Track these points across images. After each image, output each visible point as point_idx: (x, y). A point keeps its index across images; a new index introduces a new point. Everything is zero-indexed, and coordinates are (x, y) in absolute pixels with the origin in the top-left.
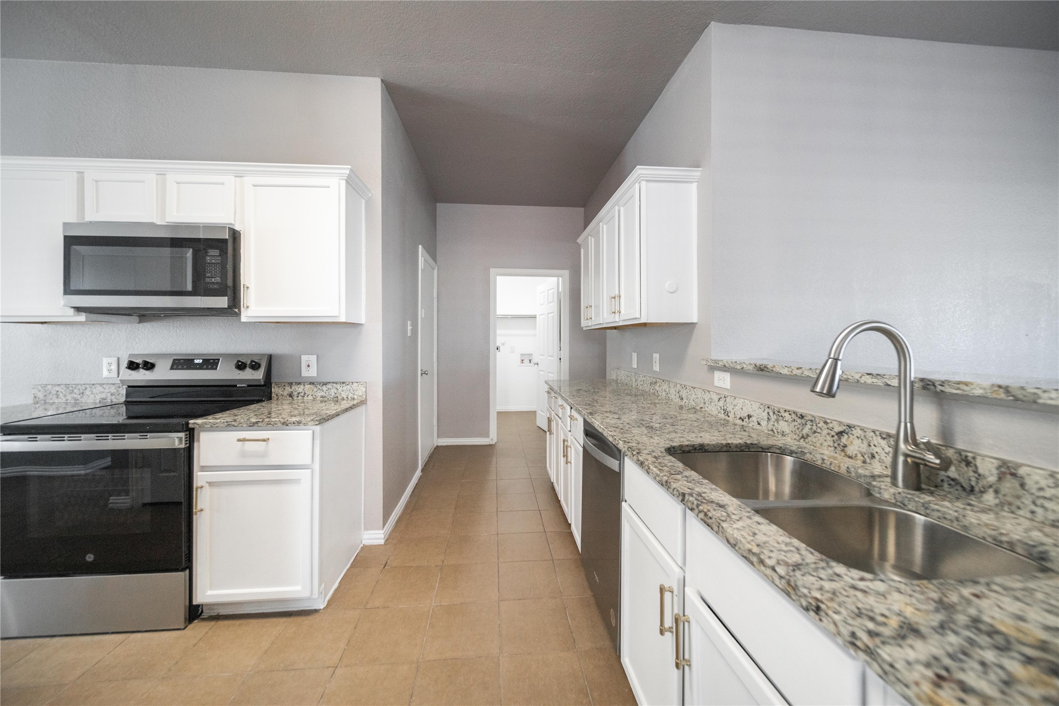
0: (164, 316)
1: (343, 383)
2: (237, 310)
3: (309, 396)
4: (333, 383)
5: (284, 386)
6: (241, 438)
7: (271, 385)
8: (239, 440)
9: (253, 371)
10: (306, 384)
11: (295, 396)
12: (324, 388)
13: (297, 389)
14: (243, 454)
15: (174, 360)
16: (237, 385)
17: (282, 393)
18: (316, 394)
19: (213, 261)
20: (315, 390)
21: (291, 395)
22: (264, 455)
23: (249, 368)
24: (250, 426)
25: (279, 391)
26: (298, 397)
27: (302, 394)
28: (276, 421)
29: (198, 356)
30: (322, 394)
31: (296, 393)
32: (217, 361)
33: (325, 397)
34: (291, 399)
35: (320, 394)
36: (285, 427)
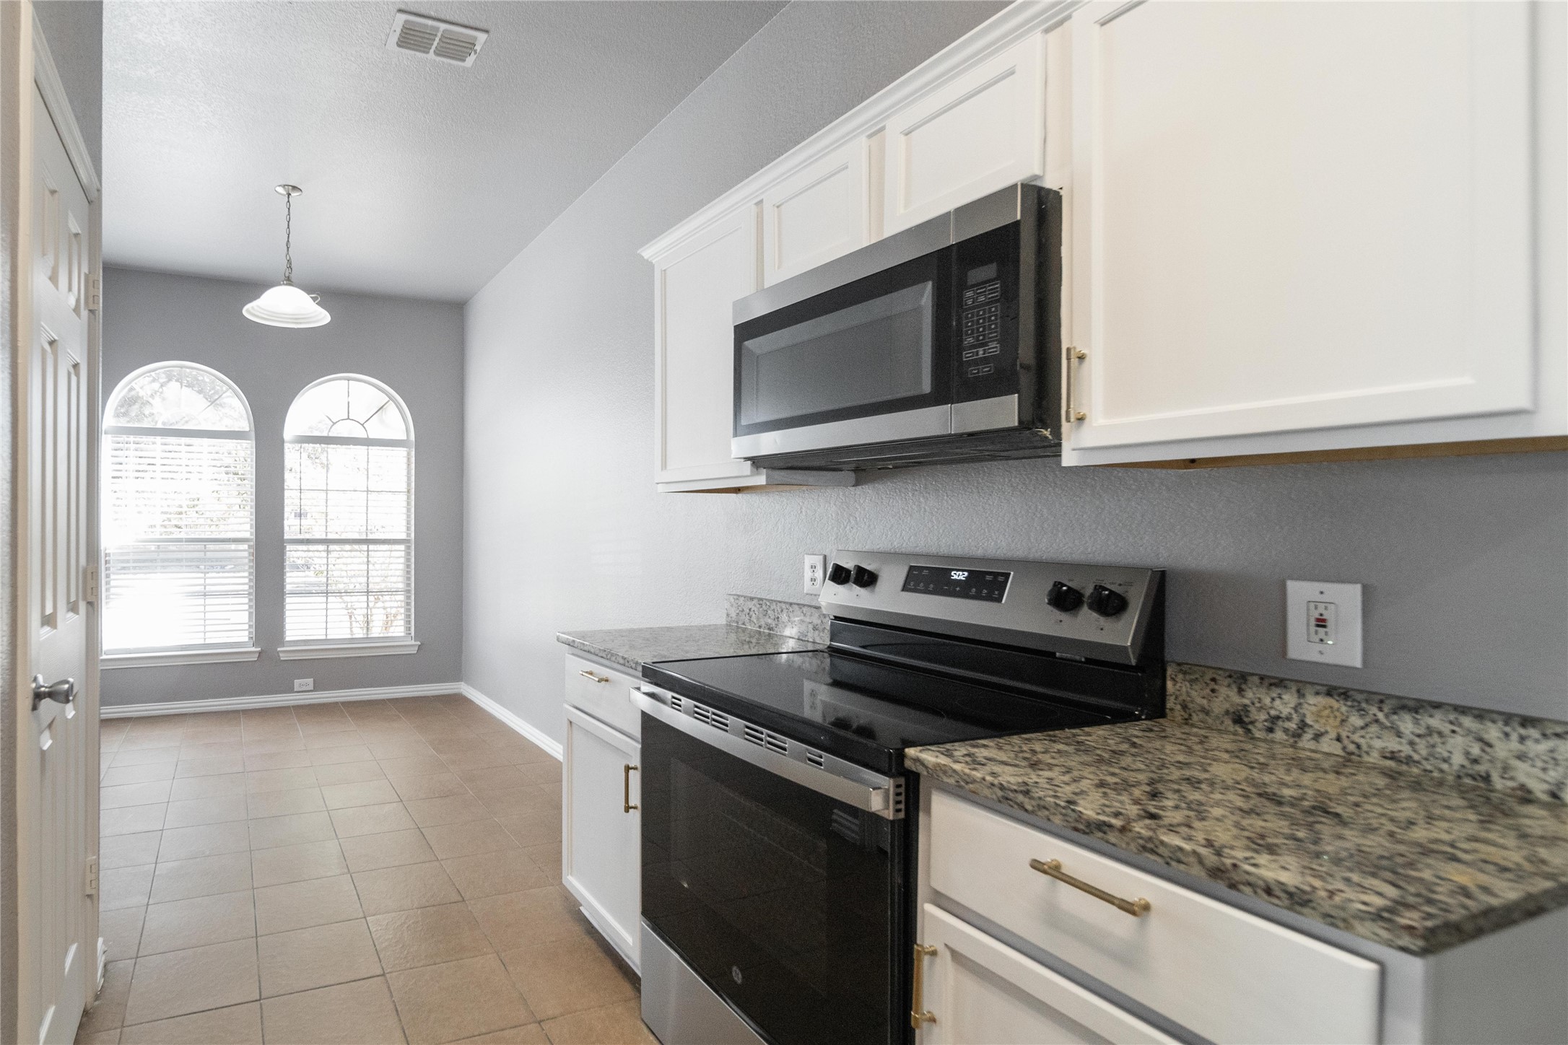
0: (895, 467)
1: (1527, 721)
2: (1047, 433)
3: (1325, 740)
4: (1462, 710)
5: (1213, 680)
6: (1046, 858)
7: (1165, 671)
8: (1037, 865)
9: (1102, 619)
10: (1309, 691)
11: (1259, 725)
12: (1407, 724)
13: (1267, 701)
14: (1053, 917)
15: (911, 568)
16: (1054, 654)
17: (1205, 702)
18: (1362, 741)
19: (982, 298)
20: (1356, 720)
21: (1240, 718)
22: (1129, 958)
23: (1091, 607)
24: (1076, 829)
25: (1194, 693)
26: (1271, 730)
27: (1292, 726)
28: (1181, 849)
29: (960, 561)
30: (1392, 744)
31: (1263, 716)
32: (1001, 579)
33: (1409, 760)
34: (1240, 731)
35: (1378, 743)
36: (1221, 887)
